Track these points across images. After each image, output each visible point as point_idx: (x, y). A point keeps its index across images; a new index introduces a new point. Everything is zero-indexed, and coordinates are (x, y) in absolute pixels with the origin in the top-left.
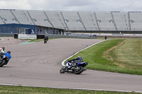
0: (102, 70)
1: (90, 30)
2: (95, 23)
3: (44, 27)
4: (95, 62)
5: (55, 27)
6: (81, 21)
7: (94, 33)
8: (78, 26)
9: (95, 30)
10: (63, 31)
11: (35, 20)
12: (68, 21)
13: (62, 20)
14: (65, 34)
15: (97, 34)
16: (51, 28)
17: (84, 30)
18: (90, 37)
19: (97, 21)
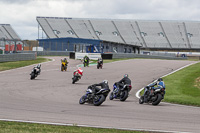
0: (193, 105)
1: (177, 47)
2: (184, 37)
3: (112, 43)
4: (184, 93)
5: (128, 42)
6: (164, 34)
7: (183, 52)
8: (160, 42)
9: (185, 47)
10: (138, 48)
11: (100, 33)
12: (145, 34)
13: (138, 33)
14: (141, 53)
15: (188, 53)
16: (122, 44)
17: (168, 47)
18: (177, 58)
19: (187, 34)
